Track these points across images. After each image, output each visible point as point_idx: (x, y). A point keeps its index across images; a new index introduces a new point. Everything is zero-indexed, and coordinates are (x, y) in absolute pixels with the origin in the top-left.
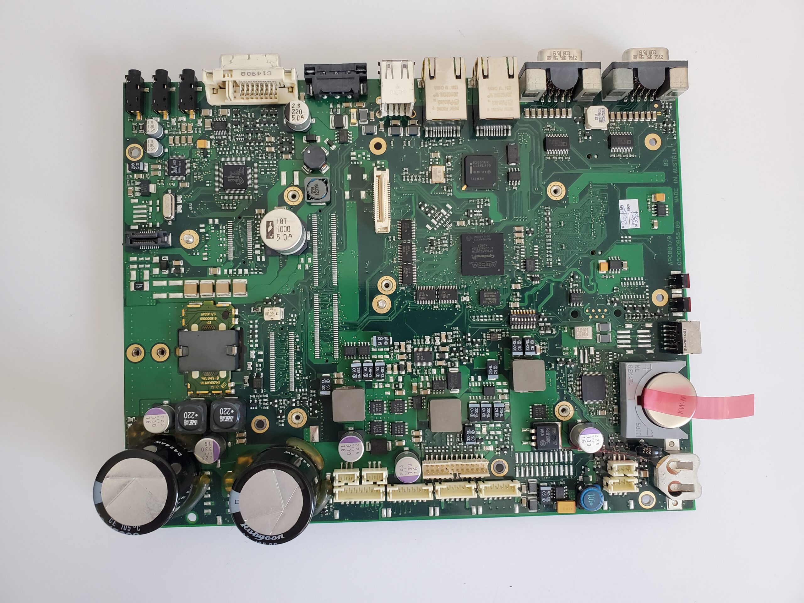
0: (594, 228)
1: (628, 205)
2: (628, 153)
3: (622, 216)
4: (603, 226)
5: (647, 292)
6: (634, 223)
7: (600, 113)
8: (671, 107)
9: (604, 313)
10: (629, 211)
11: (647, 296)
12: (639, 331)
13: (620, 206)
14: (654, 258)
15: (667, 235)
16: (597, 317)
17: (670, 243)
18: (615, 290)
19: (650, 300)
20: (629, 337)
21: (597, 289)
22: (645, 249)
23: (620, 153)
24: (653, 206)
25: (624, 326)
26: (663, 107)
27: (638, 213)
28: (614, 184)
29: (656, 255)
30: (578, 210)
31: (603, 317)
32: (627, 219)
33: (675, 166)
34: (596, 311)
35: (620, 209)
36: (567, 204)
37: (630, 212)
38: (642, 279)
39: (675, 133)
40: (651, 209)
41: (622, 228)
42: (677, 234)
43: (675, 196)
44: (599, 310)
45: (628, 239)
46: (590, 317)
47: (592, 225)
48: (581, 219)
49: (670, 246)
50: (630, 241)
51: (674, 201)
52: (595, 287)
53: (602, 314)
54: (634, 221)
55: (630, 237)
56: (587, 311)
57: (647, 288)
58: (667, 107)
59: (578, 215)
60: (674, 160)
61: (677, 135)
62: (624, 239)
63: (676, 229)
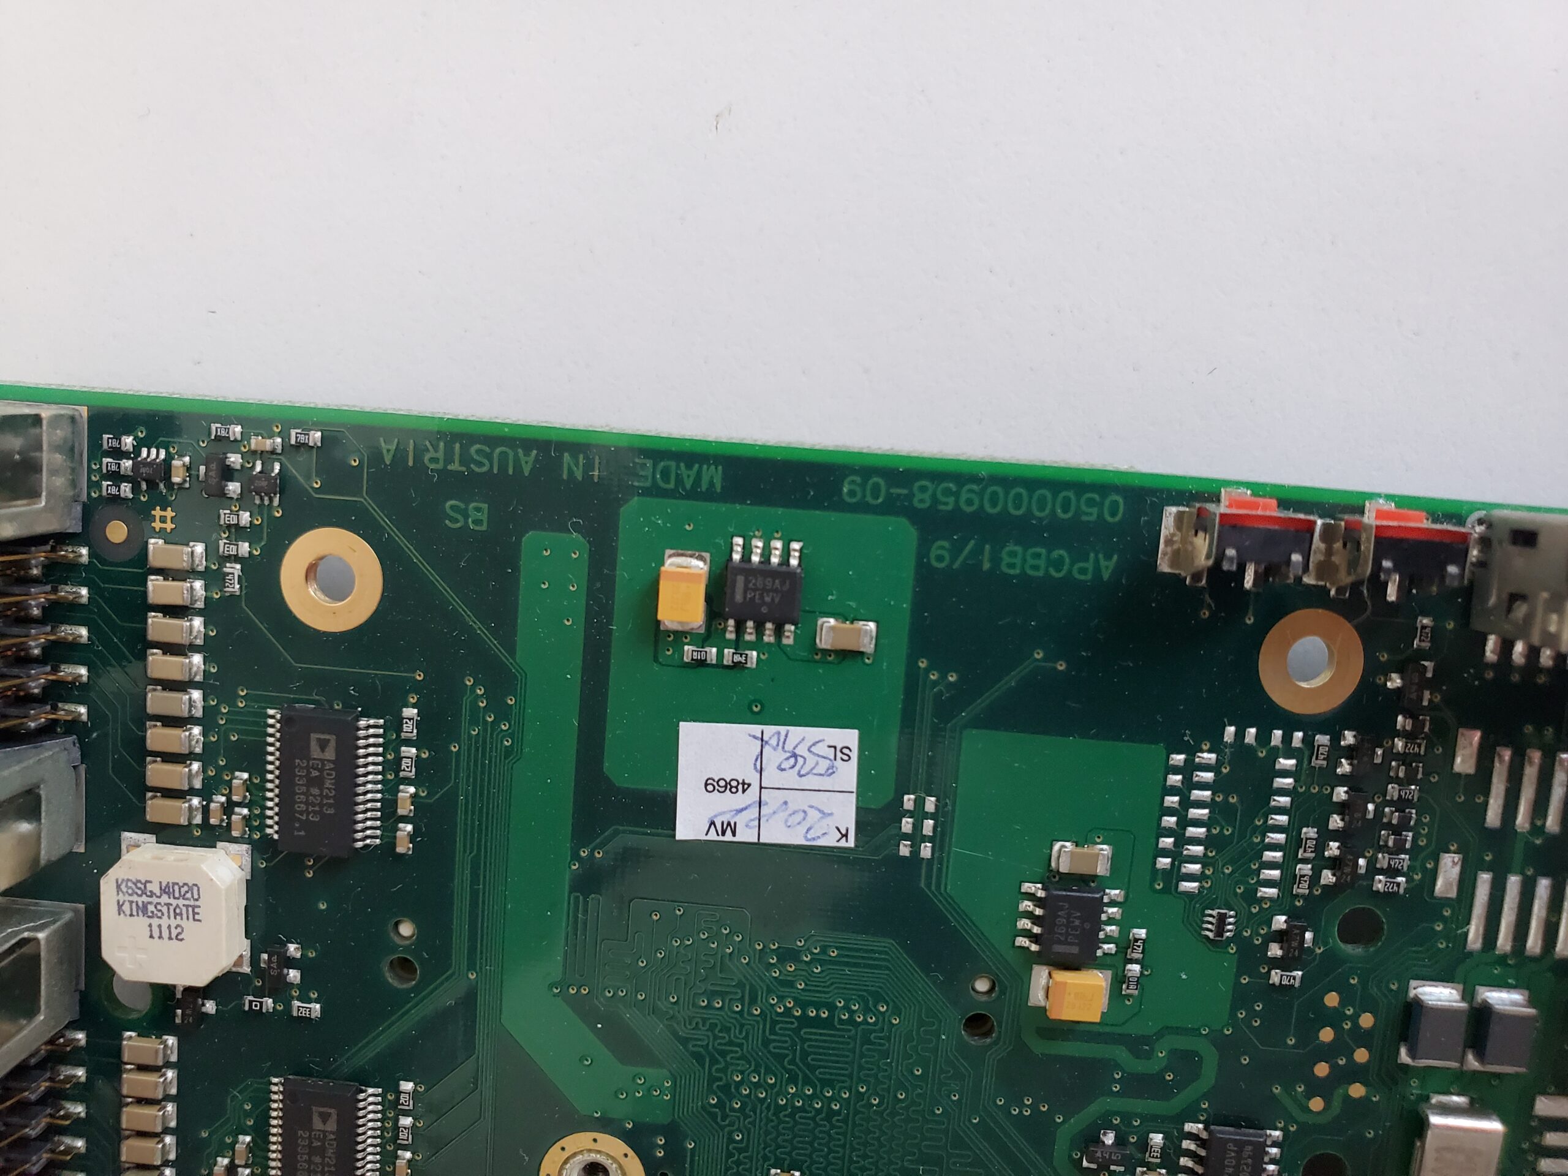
0: (831, 1008)
1: (711, 785)
2: (393, 742)
3: (776, 833)
4: (824, 950)
5: (1263, 737)
6: (824, 765)
7: (143, 909)
8: (128, 441)
9: (1349, 1012)
10: (746, 786)
11: (1287, 739)
12: (1493, 816)
13: (713, 836)
14: (1061, 666)
15: (925, 574)
16: (1361, 1055)
17: (978, 551)
18: (1220, 931)
19: (1312, 725)
20: (1514, 882)
21: (1195, 1032)
22: (993, 720)
23: (390, 790)
24: (731, 636)
25: (1446, 902)
26: (126, 490)
27: (770, 730)
28: (576, 856)
29: (1039, 655)
30: (712, 1080)
31: (1367, 1020)
32: (798, 801)
33: (489, 457)
34: (1326, 1053)
35: (729, 837)
36: (673, 1132)
37: (753, 778)
38: (1179, 758)
39: (284, 435)
40: (752, 646)
41: (851, 843)
42: (921, 500)
43: (679, 480)
44: (1327, 1035)
45: (919, 814)
46: (1357, 1091)
47: (812, 1013)
48: (768, 1071)
49: (996, 560)
50: (930, 804)
51: (709, 496)
52: (1184, 1043)
53: (1347, 1026)
54: (811, 760)
55: (909, 801)
56: (1316, 1104)
57: (1240, 735)
58: (127, 464)
59: (739, 1085)
60: (449, 459)
61: (301, 418)
62: (916, 837)
63: (890, 507)
